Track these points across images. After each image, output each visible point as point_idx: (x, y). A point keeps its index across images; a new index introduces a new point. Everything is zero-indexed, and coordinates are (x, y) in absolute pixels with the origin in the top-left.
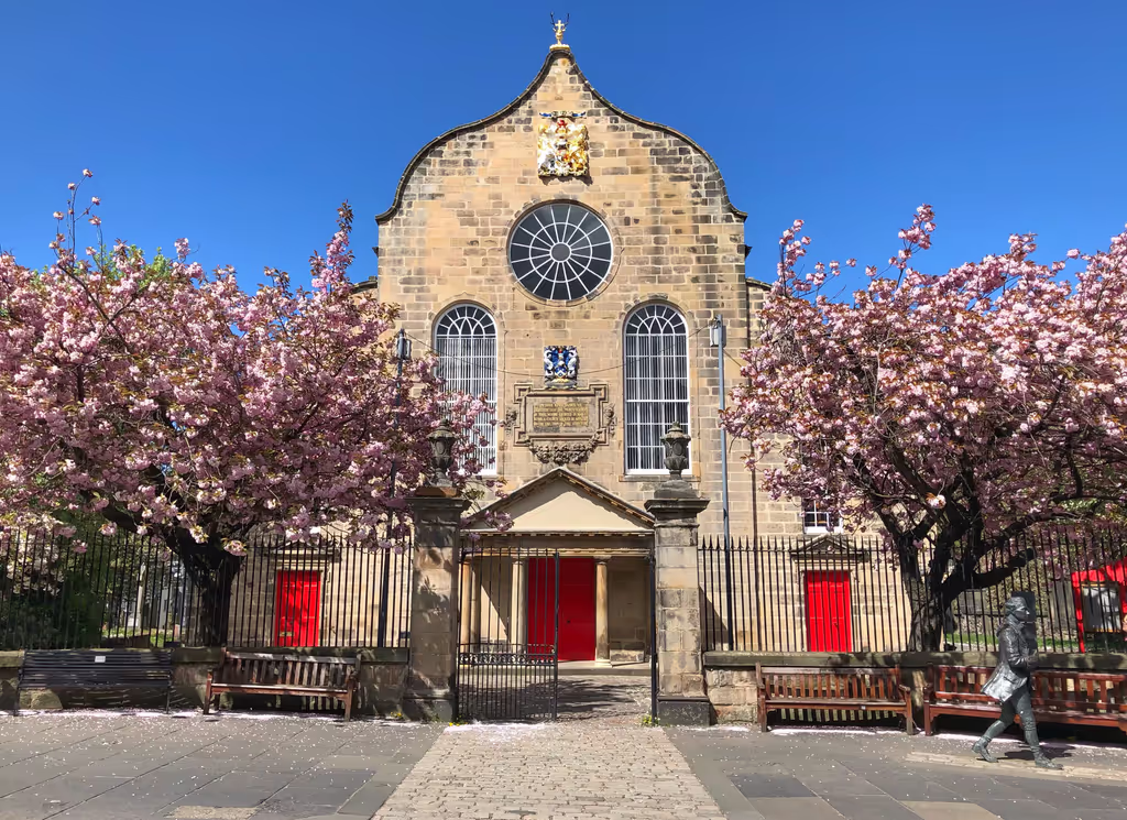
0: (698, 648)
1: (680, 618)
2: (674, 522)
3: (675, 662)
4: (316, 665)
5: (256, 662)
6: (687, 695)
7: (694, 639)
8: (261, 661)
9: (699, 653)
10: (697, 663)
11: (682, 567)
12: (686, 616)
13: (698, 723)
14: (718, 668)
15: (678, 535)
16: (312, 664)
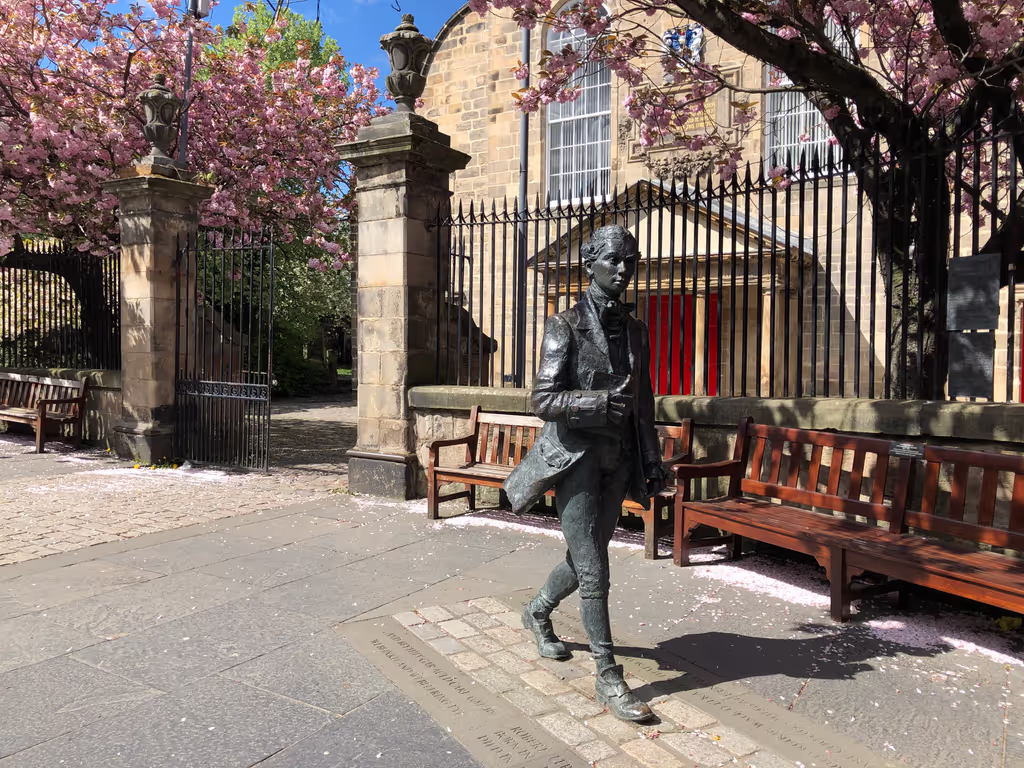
0: (400, 380)
1: (381, 334)
2: (378, 180)
3: (372, 399)
4: (52, 388)
5: (9, 383)
6: (383, 452)
7: (397, 366)
8: (13, 381)
9: (402, 387)
10: (398, 403)
11: (386, 253)
12: (387, 329)
13: (390, 494)
14: (434, 411)
15: (381, 202)
16: (48, 386)
